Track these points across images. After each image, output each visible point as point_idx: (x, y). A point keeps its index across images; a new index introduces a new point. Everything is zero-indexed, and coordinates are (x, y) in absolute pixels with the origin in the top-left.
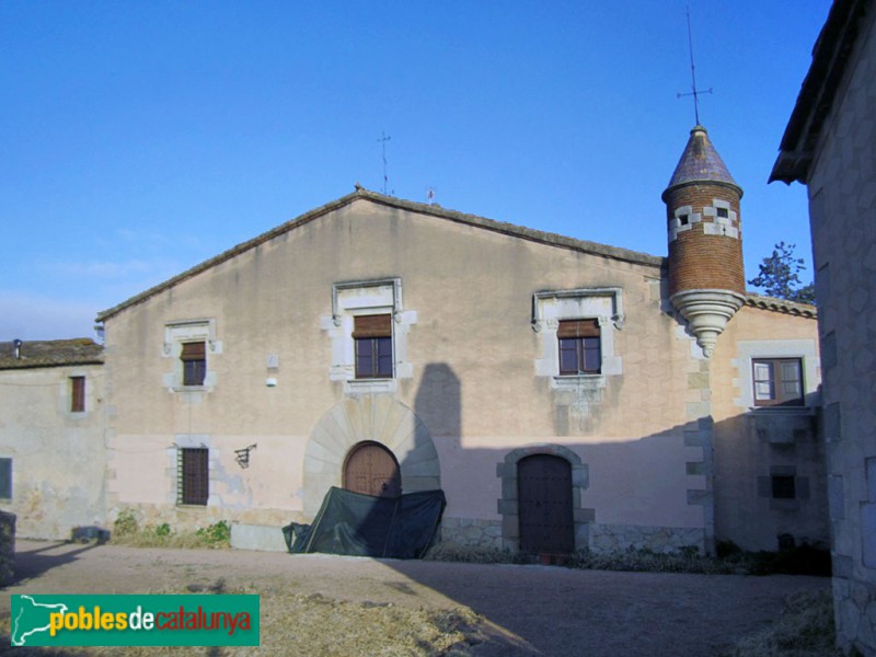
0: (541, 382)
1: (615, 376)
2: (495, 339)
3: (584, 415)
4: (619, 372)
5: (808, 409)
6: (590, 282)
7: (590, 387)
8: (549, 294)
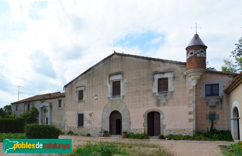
0: (154, 94)
1: (172, 91)
2: (143, 85)
3: (164, 101)
4: (173, 90)
5: (220, 96)
6: (166, 69)
7: (165, 94)
8: (156, 73)
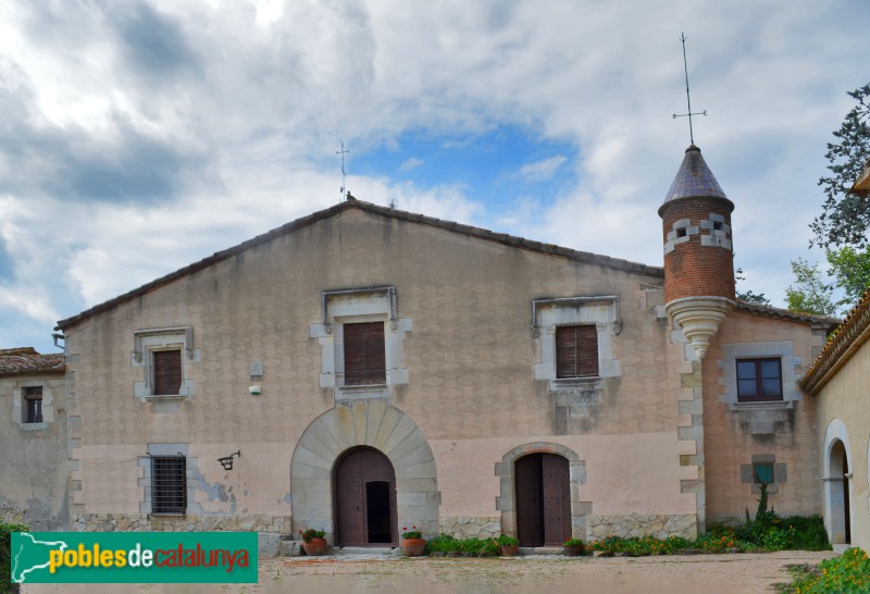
0: (540, 385)
1: (613, 378)
2: (493, 345)
3: (582, 415)
4: (617, 373)
5: (787, 403)
6: (587, 291)
7: (588, 389)
8: (545, 303)
